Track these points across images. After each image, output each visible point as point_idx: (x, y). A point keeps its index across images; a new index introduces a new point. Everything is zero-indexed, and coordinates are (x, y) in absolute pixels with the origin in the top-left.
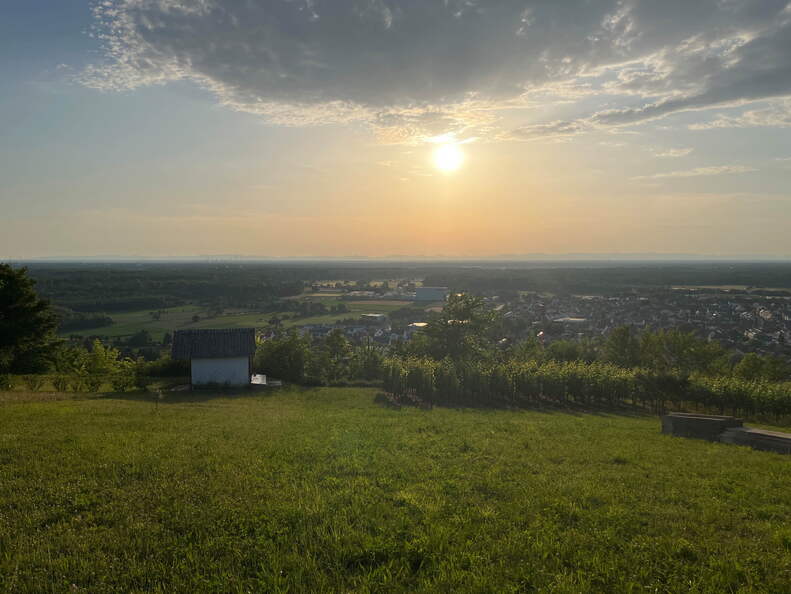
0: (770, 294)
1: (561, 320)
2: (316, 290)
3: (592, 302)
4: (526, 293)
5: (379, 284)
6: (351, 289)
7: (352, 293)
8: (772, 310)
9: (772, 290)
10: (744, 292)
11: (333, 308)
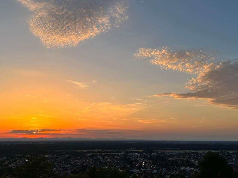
0: (109, 152)
8: (111, 158)
9: (110, 151)
10: (102, 152)
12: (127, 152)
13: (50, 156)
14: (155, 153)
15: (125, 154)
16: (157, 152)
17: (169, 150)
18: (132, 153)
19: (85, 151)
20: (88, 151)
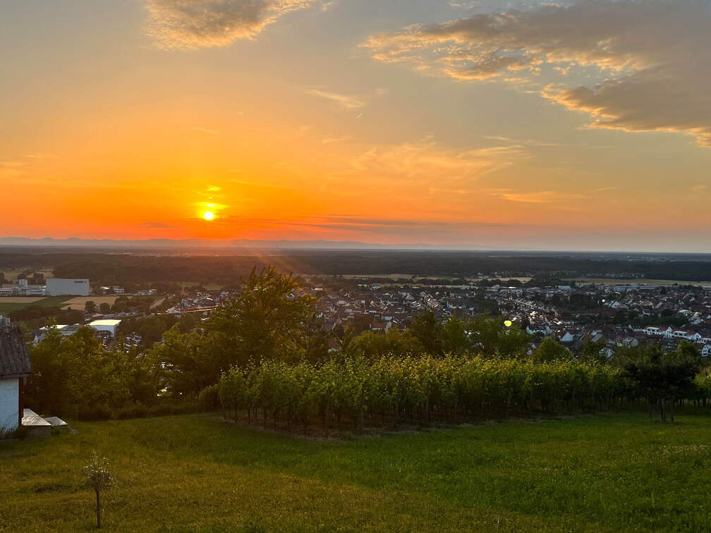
0: (433, 283)
12: (485, 283)
14: (569, 287)
15: (477, 288)
16: (573, 285)
17: (609, 278)
18: (498, 286)
19: (364, 277)
20: (372, 276)
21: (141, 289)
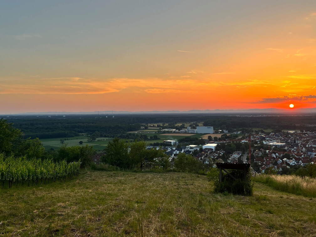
1: (271, 144)
2: (146, 128)
3: (292, 134)
4: (257, 129)
5: (180, 125)
6: (164, 128)
7: (163, 130)
11: (151, 138)
13: (297, 132)
21: (235, 131)
